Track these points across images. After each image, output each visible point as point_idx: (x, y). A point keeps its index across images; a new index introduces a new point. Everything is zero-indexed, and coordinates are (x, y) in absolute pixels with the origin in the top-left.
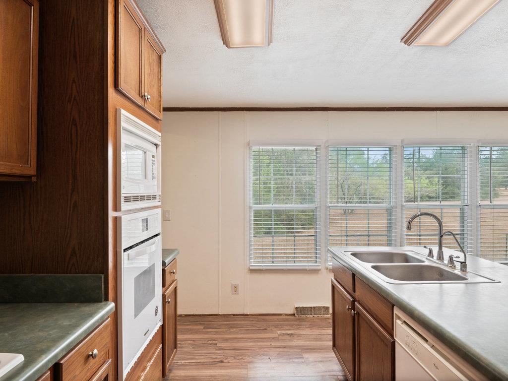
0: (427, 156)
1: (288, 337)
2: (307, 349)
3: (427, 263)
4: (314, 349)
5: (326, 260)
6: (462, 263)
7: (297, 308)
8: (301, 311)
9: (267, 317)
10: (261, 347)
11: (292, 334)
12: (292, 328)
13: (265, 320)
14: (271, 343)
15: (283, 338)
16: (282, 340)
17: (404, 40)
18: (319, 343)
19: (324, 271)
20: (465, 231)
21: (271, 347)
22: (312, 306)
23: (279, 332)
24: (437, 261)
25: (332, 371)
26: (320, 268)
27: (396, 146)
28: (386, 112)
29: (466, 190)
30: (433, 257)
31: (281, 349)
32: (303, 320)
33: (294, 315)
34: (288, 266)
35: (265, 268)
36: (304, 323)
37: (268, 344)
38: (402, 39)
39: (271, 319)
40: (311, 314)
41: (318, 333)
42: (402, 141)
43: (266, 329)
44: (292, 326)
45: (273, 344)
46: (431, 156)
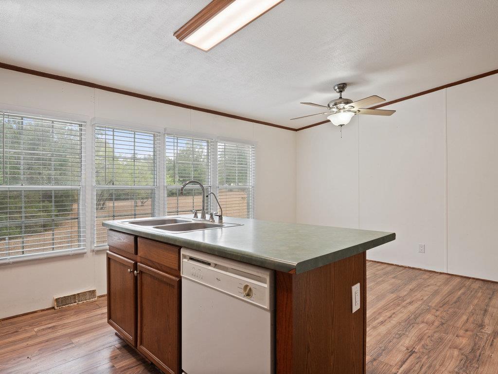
0: (170, 158)
1: (49, 330)
2: (75, 335)
3: (193, 222)
4: (86, 331)
5: (92, 242)
6: (220, 216)
7: (57, 300)
8: (61, 301)
9: (15, 320)
10: (14, 351)
11: (54, 326)
12: (53, 321)
13: (12, 324)
14: (27, 343)
15: (44, 333)
16: (43, 335)
17: (176, 34)
18: (88, 325)
19: (90, 254)
20: (209, 209)
21: (28, 346)
22: (76, 293)
23: (36, 329)
24: (201, 219)
25: (108, 344)
26: (85, 251)
27: (159, 133)
28: (151, 101)
29: (209, 181)
30: (197, 217)
31: (43, 344)
32: (66, 310)
33: (53, 308)
34: (45, 254)
35: (11, 260)
36: (69, 312)
37: (25, 344)
38: (175, 33)
39: (21, 320)
40: (76, 302)
41: (86, 317)
42: (165, 129)
43: (17, 332)
44: (53, 319)
45: (30, 342)
46: (173, 158)
